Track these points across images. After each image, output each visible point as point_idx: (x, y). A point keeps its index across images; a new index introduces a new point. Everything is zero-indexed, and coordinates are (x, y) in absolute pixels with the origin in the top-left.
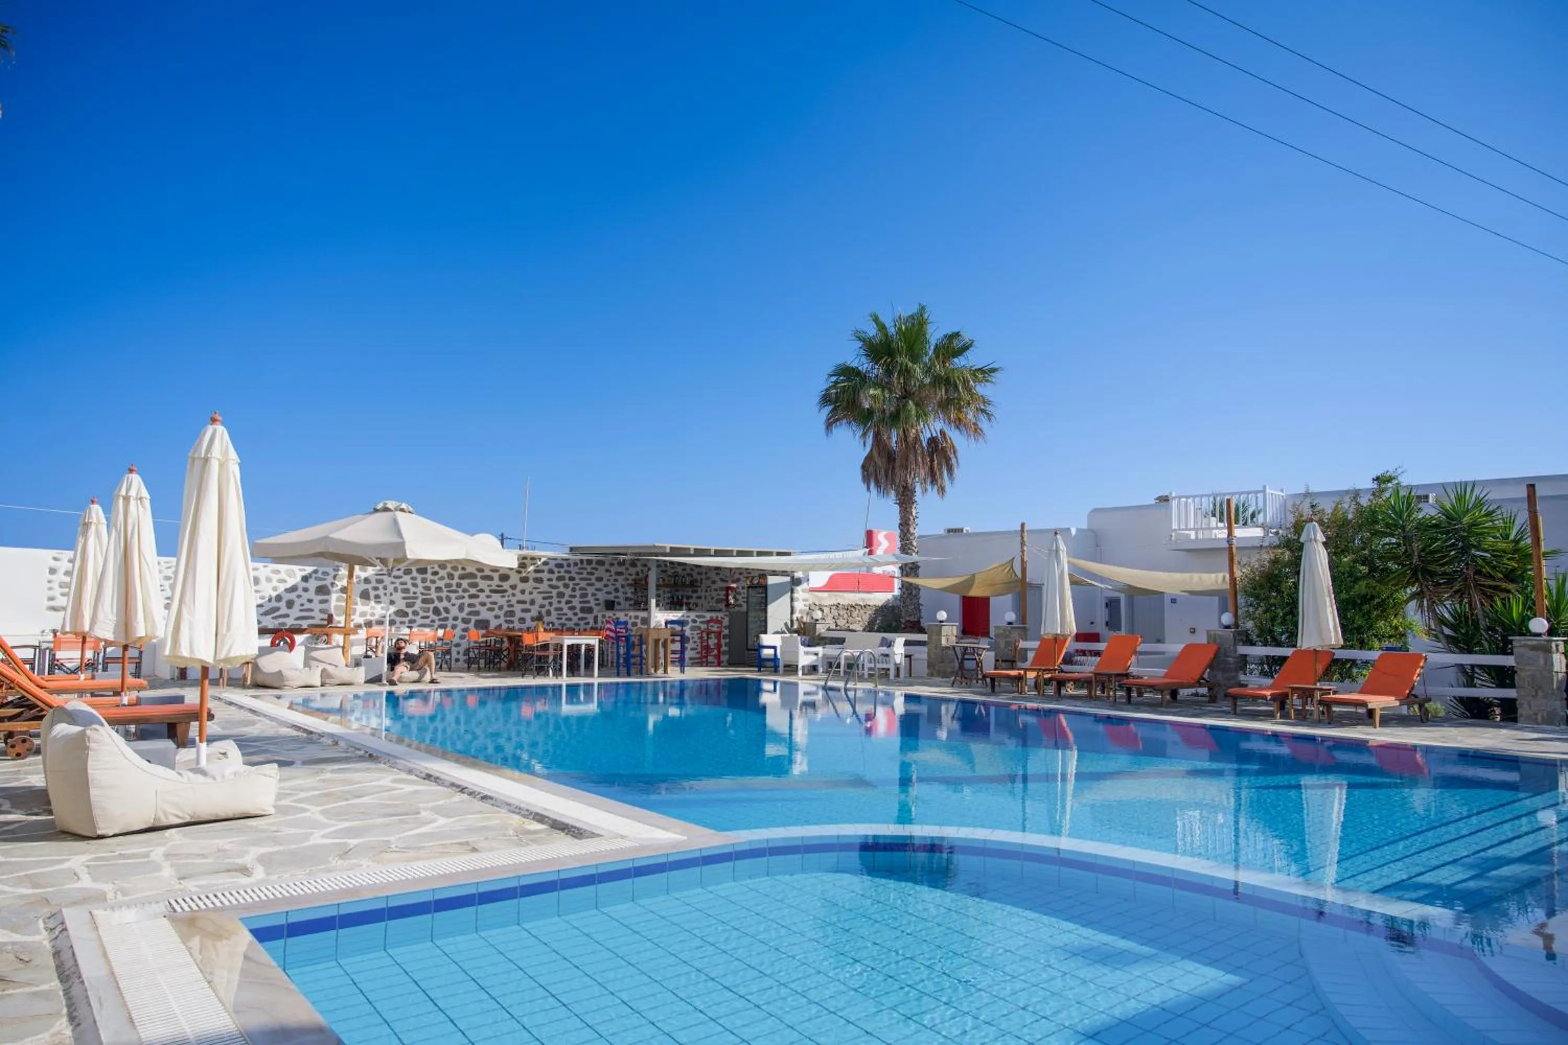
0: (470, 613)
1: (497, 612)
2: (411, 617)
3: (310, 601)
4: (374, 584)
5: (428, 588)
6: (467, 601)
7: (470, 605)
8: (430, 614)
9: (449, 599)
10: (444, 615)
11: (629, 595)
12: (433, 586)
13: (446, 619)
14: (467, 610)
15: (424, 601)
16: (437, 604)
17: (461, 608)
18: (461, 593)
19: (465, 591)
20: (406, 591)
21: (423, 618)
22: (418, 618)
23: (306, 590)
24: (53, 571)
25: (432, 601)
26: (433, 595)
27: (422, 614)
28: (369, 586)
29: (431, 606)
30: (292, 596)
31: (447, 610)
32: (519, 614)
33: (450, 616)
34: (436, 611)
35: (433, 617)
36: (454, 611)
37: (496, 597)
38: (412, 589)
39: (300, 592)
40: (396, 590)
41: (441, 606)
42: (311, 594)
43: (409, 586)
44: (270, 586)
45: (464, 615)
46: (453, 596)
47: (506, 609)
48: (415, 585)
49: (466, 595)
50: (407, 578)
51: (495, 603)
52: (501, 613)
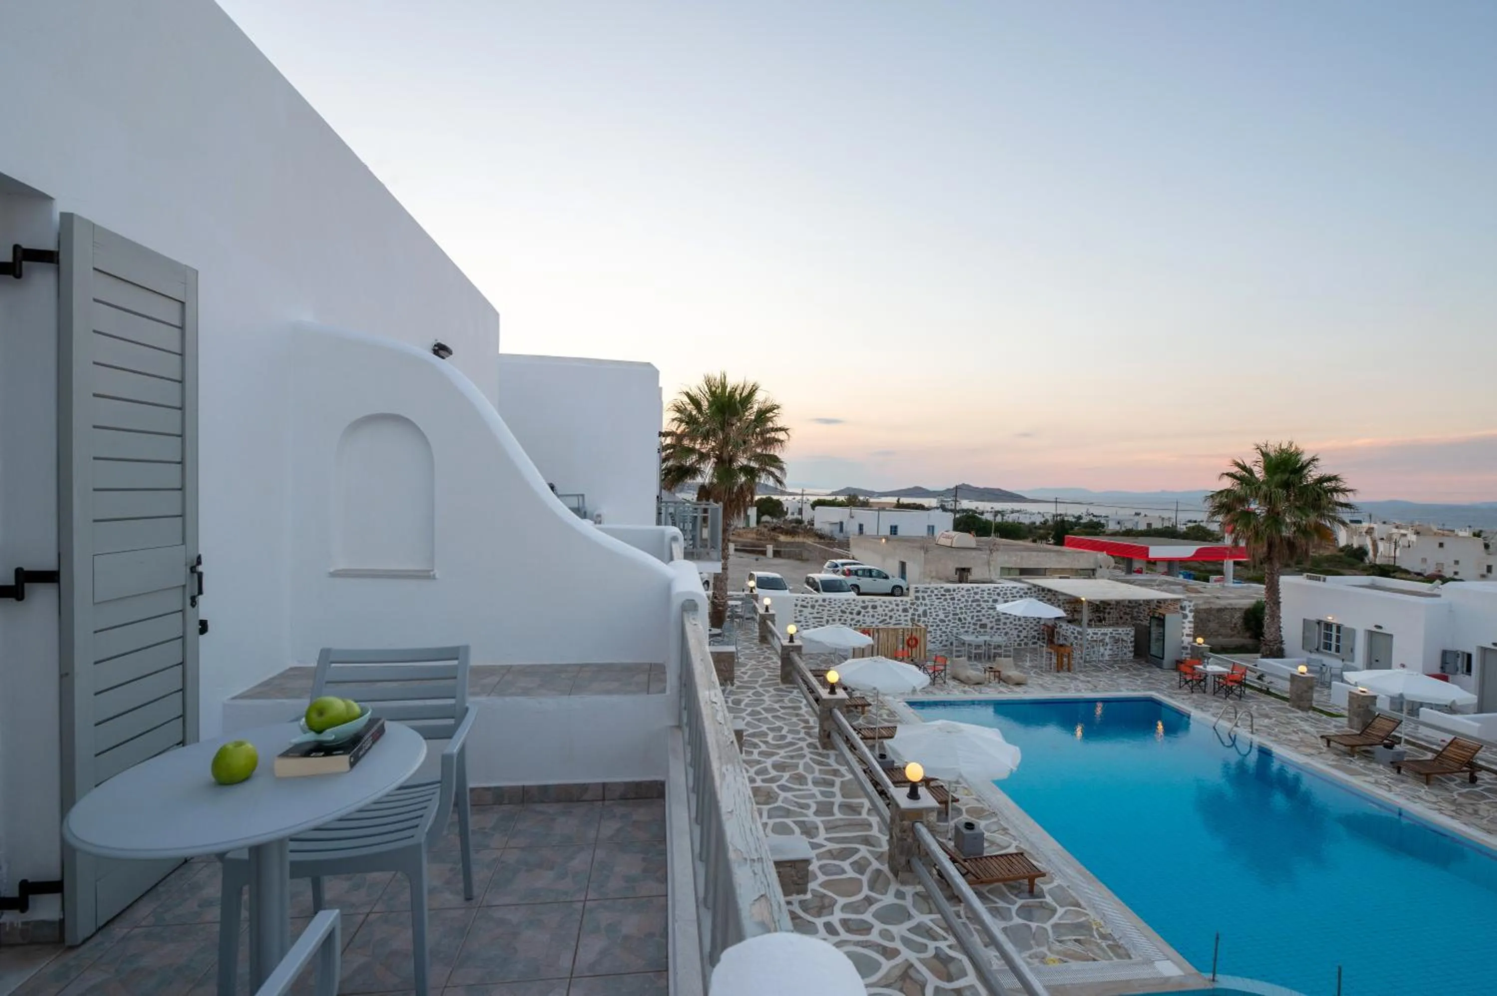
0: (977, 620)
1: (991, 619)
2: (947, 623)
3: (900, 616)
4: (929, 606)
5: (955, 608)
6: (976, 614)
7: (977, 616)
8: (957, 621)
9: (966, 613)
10: (963, 621)
11: (1067, 608)
12: (958, 607)
13: (965, 623)
14: (975, 618)
15: (954, 614)
16: (960, 616)
17: (972, 618)
18: (972, 610)
19: (974, 609)
20: (944, 609)
21: (953, 623)
22: (950, 623)
23: (898, 610)
24: (796, 605)
25: (957, 614)
26: (958, 611)
27: (953, 621)
28: (927, 608)
29: (957, 617)
30: (892, 614)
31: (965, 619)
32: (1003, 621)
33: (967, 622)
34: (960, 620)
35: (958, 622)
36: (969, 619)
37: (991, 611)
38: (948, 608)
39: (895, 612)
40: (940, 609)
41: (962, 616)
42: (900, 613)
43: (946, 607)
44: (882, 609)
45: (974, 621)
46: (968, 611)
47: (996, 618)
48: (949, 607)
49: (975, 611)
50: (945, 603)
51: (990, 615)
52: (994, 620)
